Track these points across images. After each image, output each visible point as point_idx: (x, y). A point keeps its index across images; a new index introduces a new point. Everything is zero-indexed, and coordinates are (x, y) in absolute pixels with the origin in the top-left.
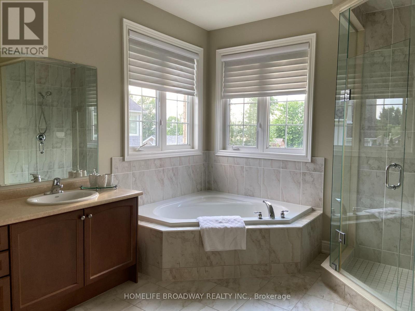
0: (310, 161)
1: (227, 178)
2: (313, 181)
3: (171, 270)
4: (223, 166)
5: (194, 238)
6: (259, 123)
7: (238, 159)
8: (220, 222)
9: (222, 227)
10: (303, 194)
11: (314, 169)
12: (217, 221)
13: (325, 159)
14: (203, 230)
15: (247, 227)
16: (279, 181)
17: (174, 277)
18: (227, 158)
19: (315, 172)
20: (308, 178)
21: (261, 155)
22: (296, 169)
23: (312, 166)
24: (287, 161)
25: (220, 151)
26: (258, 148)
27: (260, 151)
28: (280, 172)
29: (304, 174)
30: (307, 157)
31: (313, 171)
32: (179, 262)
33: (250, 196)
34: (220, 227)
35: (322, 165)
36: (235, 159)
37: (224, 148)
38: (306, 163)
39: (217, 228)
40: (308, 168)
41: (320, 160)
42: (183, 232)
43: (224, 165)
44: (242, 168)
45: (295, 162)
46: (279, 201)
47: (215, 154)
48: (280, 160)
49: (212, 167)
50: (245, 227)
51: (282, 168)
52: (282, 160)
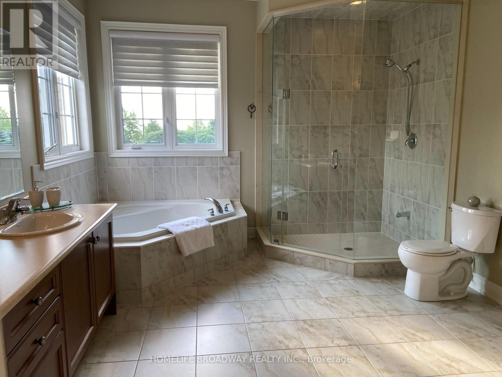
0: (227, 155)
1: (130, 184)
2: (231, 174)
3: (150, 288)
4: (122, 170)
5: (170, 246)
6: (166, 117)
7: (144, 160)
8: (187, 225)
9: (193, 229)
10: (222, 188)
11: (231, 163)
12: (183, 224)
13: (241, 152)
14: (178, 235)
15: (212, 224)
16: (195, 178)
17: (154, 295)
18: (128, 159)
19: (232, 165)
20: (226, 172)
21: (172, 153)
22: (214, 165)
23: (229, 160)
24: (203, 157)
25: (116, 151)
26: (166, 146)
27: (168, 148)
28: (197, 169)
29: (222, 169)
30: (224, 151)
31: (230, 165)
32: (157, 276)
33: (162, 200)
34: (191, 229)
35: (238, 158)
36: (140, 159)
37: (119, 147)
38: (223, 157)
39: (189, 231)
40: (225, 162)
41: (236, 154)
42: (160, 242)
43: (124, 169)
44: (150, 169)
45: (212, 157)
46: (196, 200)
47: (110, 156)
48: (196, 157)
49: (105, 172)
50: (210, 225)
51: (198, 165)
52: (198, 157)
